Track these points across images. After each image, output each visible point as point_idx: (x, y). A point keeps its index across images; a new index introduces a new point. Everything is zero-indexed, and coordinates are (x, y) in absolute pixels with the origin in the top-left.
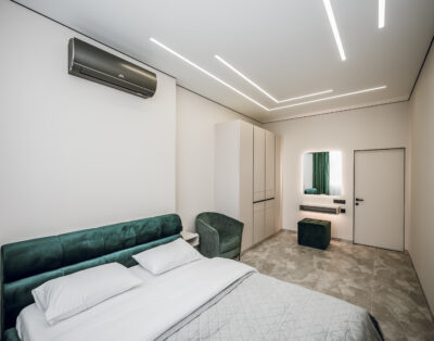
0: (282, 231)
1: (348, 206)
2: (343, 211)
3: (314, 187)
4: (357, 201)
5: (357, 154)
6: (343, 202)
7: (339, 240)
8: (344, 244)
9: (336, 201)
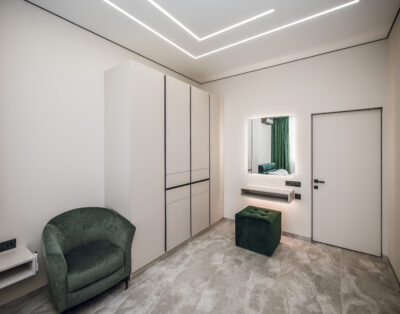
0: (223, 220)
1: (305, 190)
2: (298, 197)
3: (273, 160)
4: (316, 183)
5: (316, 118)
6: (298, 184)
7: (293, 236)
8: (299, 243)
9: (288, 183)
